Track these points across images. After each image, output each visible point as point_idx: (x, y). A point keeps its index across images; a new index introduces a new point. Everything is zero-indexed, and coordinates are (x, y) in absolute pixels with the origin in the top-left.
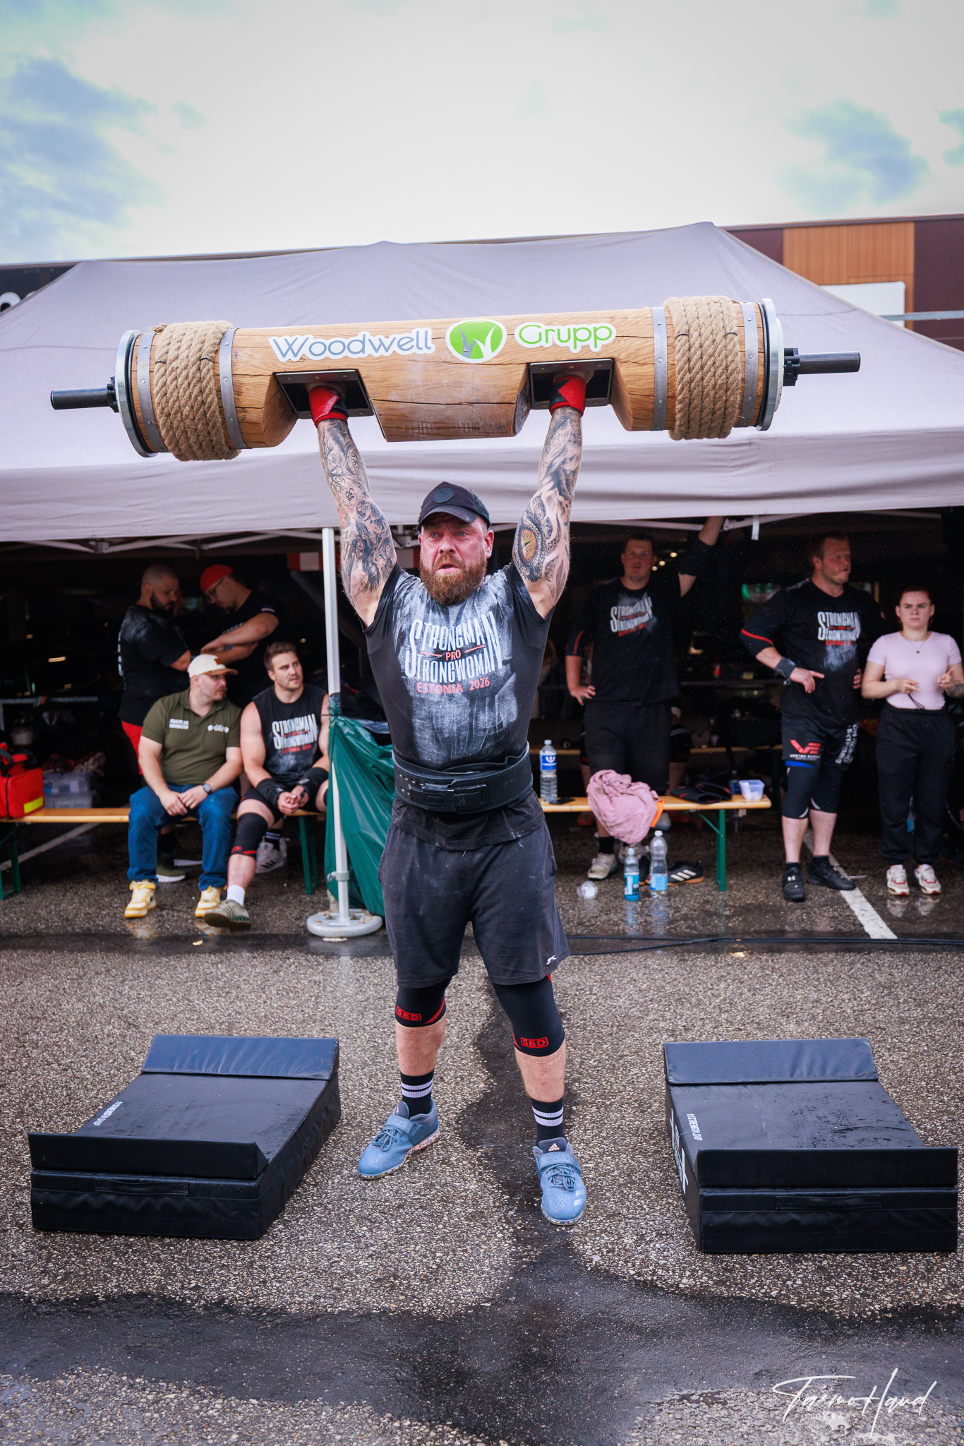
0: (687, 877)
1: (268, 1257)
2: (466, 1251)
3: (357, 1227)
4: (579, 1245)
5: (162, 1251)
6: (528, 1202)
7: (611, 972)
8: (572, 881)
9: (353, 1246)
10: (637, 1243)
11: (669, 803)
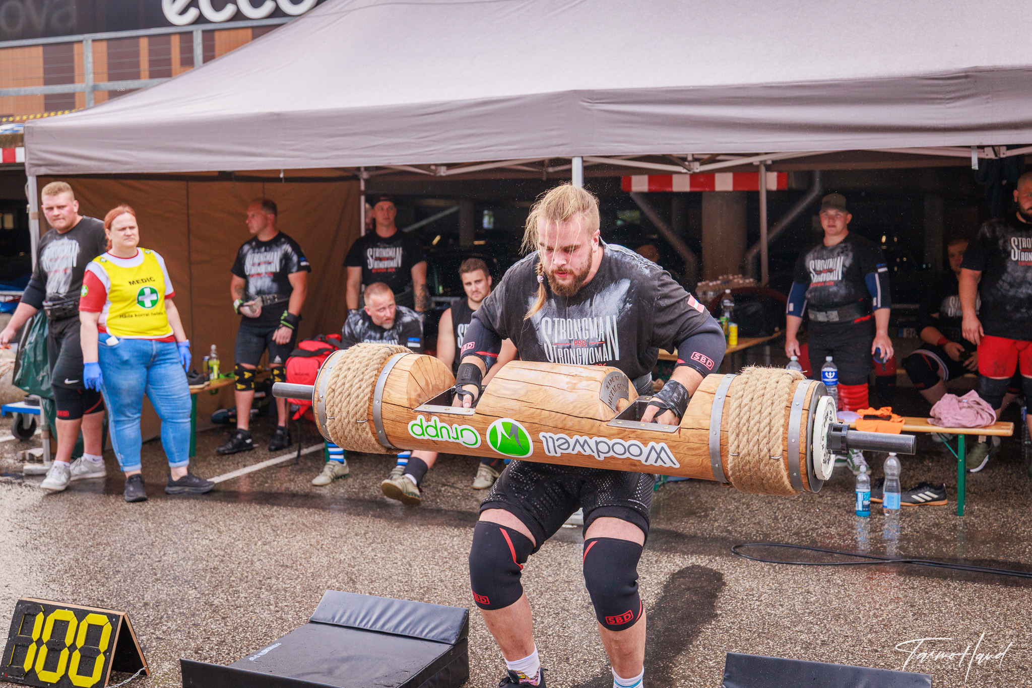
0: (929, 499)
11: (910, 424)
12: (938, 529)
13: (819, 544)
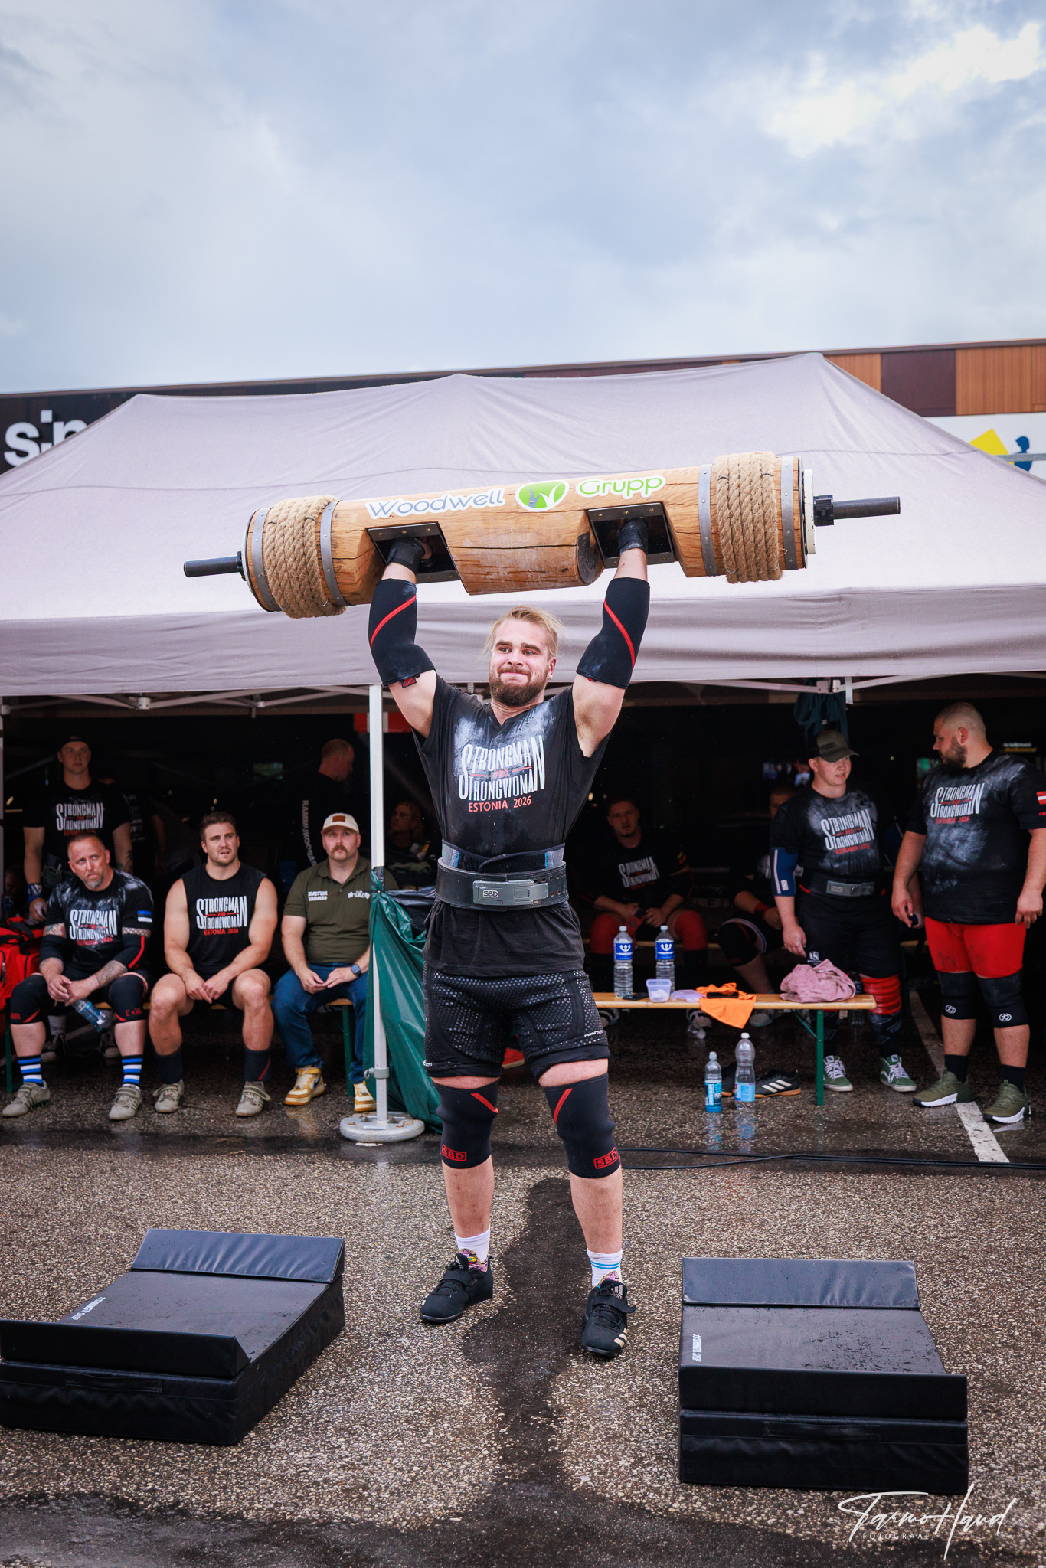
0: (781, 1088)
1: (233, 1463)
2: (446, 1467)
3: (334, 1438)
4: (569, 1466)
5: (123, 1453)
6: (523, 1421)
7: (671, 1188)
8: (650, 1089)
9: (325, 1456)
10: (633, 1466)
11: (761, 1001)
12: (803, 1121)
13: (680, 1146)
